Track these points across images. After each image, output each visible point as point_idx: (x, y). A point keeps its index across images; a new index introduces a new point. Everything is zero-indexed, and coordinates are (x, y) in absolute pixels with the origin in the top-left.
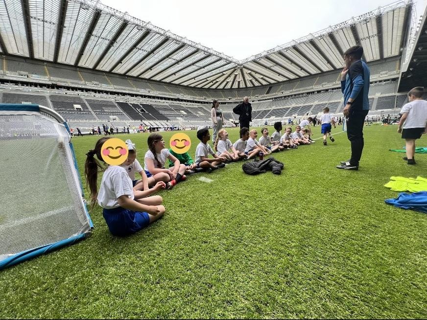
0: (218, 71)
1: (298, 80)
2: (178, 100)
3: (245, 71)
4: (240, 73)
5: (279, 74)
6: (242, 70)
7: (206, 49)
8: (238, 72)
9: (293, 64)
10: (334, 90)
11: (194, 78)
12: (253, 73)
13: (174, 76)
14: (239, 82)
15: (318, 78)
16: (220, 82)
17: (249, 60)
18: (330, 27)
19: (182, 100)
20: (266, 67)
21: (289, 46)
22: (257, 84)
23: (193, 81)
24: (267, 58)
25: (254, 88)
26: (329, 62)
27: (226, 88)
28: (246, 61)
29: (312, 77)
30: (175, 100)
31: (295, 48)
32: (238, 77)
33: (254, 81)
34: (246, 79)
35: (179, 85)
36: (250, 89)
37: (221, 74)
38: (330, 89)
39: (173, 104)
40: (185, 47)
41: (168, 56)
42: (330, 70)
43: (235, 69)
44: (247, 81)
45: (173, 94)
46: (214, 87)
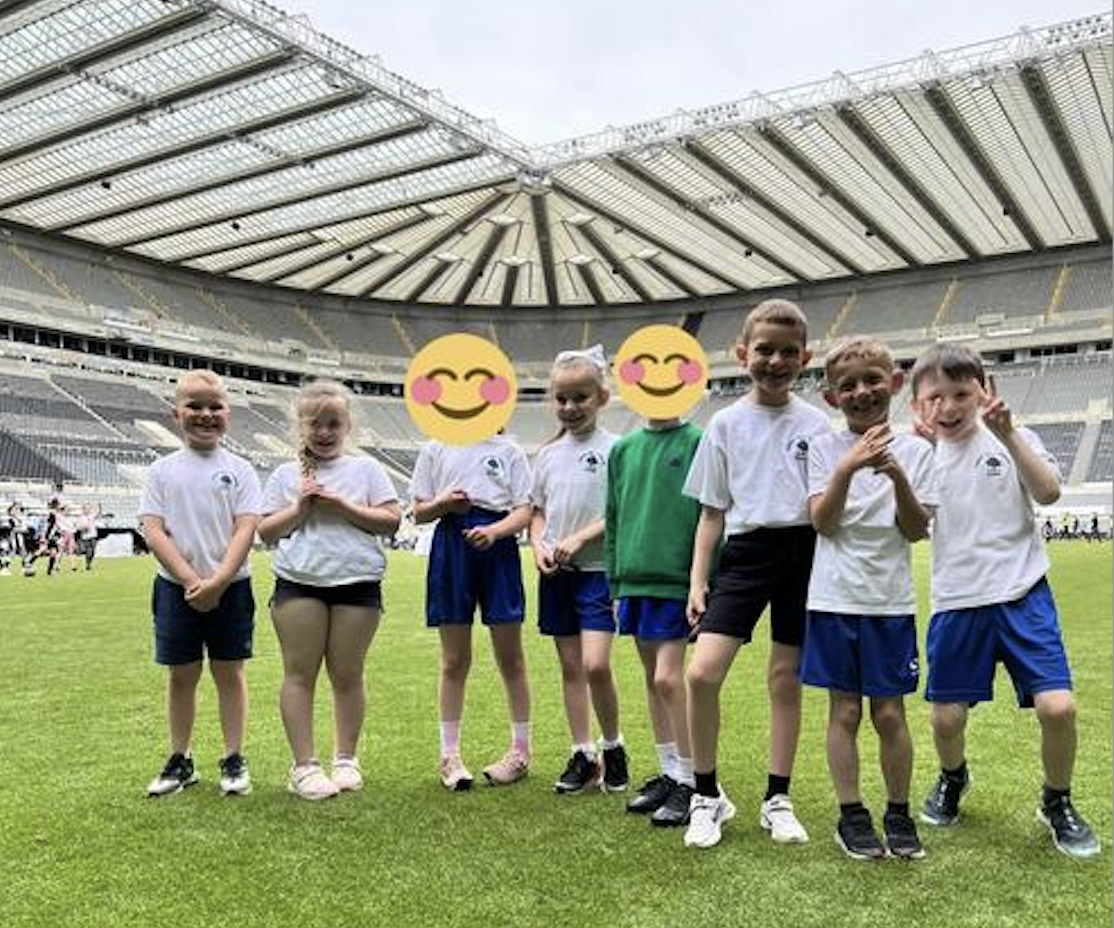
0: (388, 193)
1: (847, 287)
2: (120, 348)
3: (558, 208)
4: (529, 218)
5: (751, 248)
6: (538, 205)
7: (339, 58)
8: (515, 212)
9: (828, 200)
10: (1044, 359)
11: (233, 218)
12: (604, 229)
13: (96, 189)
14: (513, 273)
15: (952, 287)
16: (397, 260)
17: (591, 151)
18: (1025, 31)
19: (142, 354)
20: (681, 201)
21: (817, 100)
22: (615, 291)
23: (224, 234)
24: (694, 149)
25: (597, 314)
26: (1011, 208)
27: (426, 297)
28: (569, 156)
29: (917, 277)
30: (97, 346)
31: (848, 115)
32: (510, 237)
33: (602, 272)
34: (558, 256)
35: (119, 252)
36: (575, 315)
37: (413, 212)
38: (1024, 350)
39: (77, 373)
40: (207, 26)
41: (79, 65)
42: (1009, 249)
43: (499, 192)
44: (561, 272)
45: (79, 308)
46: (353, 286)
